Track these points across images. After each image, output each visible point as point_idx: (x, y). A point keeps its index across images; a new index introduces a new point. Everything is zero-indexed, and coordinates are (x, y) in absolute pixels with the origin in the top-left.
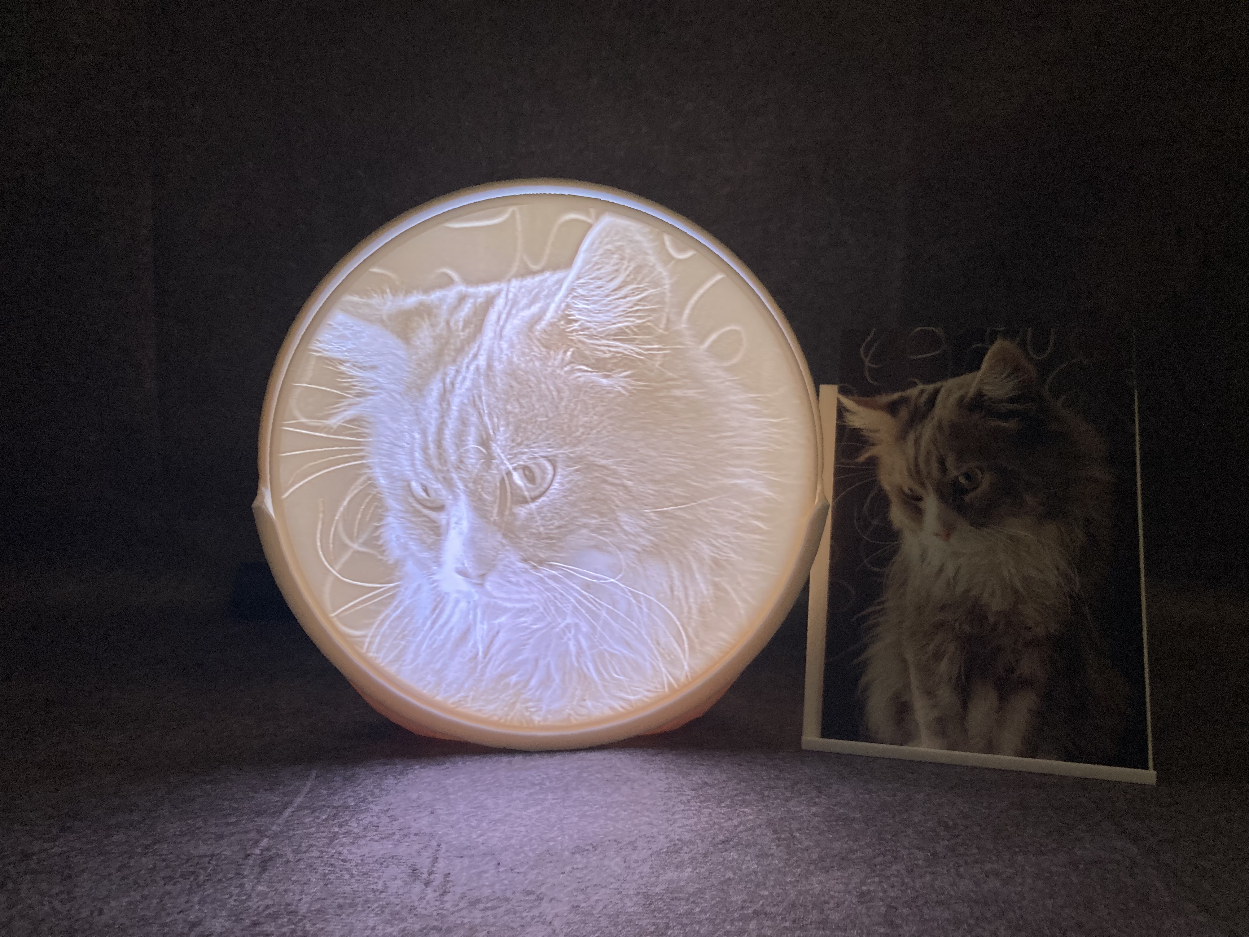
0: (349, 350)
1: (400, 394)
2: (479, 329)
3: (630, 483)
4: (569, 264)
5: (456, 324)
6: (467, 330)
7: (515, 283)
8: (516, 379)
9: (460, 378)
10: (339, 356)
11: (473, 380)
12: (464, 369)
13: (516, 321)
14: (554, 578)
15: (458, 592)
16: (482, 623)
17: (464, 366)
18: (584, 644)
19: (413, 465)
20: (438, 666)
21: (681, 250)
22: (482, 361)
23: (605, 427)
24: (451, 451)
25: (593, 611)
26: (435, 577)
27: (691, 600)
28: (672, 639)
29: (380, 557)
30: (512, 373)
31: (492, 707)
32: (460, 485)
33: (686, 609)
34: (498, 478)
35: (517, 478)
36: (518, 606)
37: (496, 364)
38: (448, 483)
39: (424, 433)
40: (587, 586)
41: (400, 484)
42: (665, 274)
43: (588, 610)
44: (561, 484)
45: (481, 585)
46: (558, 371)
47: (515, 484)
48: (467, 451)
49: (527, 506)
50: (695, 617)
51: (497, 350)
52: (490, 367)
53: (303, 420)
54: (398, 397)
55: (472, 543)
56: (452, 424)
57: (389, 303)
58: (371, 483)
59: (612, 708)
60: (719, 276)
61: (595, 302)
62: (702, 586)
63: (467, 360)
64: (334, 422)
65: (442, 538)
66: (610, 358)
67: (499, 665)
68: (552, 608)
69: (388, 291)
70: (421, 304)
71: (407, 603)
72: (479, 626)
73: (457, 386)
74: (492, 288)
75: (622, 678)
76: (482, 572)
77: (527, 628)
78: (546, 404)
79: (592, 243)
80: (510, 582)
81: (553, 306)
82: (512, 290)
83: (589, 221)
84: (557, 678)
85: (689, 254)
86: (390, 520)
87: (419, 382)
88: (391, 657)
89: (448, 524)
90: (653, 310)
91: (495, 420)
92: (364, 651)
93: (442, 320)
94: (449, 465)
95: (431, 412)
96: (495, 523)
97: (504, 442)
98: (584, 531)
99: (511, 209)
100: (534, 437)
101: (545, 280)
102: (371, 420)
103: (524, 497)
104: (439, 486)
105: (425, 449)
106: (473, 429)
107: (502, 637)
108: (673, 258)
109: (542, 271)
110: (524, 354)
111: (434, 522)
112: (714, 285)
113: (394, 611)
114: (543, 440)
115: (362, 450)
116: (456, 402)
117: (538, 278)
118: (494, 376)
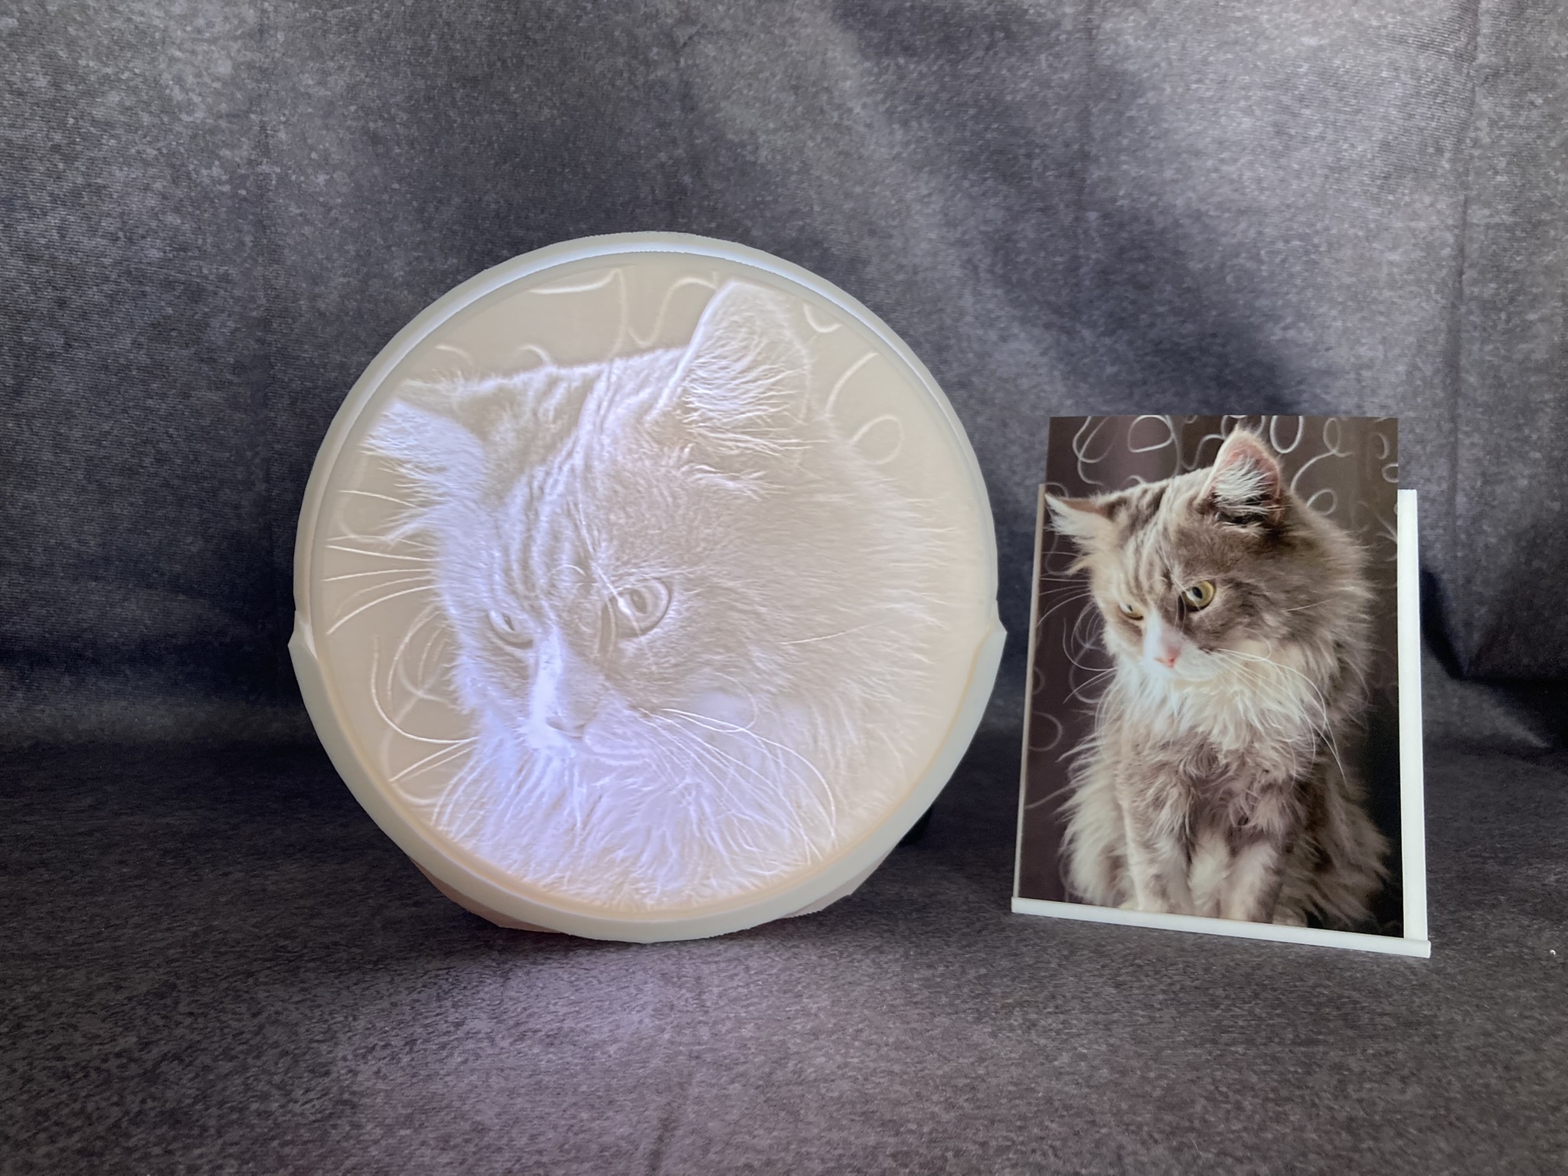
0: (408, 448)
1: (475, 502)
2: (574, 421)
3: (763, 610)
4: (685, 341)
5: (545, 414)
6: (560, 422)
7: (619, 364)
8: (621, 482)
9: (551, 481)
10: (396, 454)
11: (567, 484)
12: (556, 471)
13: (620, 411)
14: (669, 728)
15: (550, 748)
16: (580, 785)
17: (556, 465)
18: (708, 809)
19: (492, 590)
20: (525, 841)
21: (822, 323)
22: (578, 460)
23: (731, 542)
24: (540, 572)
25: (719, 768)
26: (521, 730)
27: (839, 752)
28: (816, 801)
29: (452, 707)
30: (616, 476)
31: (593, 889)
32: (552, 615)
33: (832, 763)
34: (599, 606)
35: (623, 604)
36: (625, 763)
37: (596, 463)
38: (537, 612)
39: (506, 551)
40: (711, 738)
41: (475, 614)
42: (804, 352)
43: (712, 766)
44: (679, 612)
45: (579, 738)
46: (674, 472)
47: (621, 613)
48: (560, 572)
49: (636, 640)
50: (843, 772)
51: (597, 447)
52: (588, 467)
53: (352, 536)
54: (472, 505)
55: (565, 687)
56: (541, 539)
57: (460, 389)
58: (440, 615)
59: (741, 887)
60: (871, 355)
61: (718, 387)
62: (852, 735)
63: (559, 459)
64: (392, 538)
65: (530, 681)
66: (738, 456)
67: (603, 838)
68: (668, 766)
69: (459, 373)
70: (501, 389)
71: (486, 762)
72: (576, 788)
73: (547, 490)
74: (591, 369)
75: (754, 849)
76: (581, 723)
77: (636, 791)
78: (658, 513)
79: (715, 314)
80: (614, 734)
81: (666, 392)
82: (616, 371)
83: (711, 286)
84: (674, 851)
85: (835, 327)
86: (464, 659)
87: (499, 487)
88: (467, 830)
89: (537, 664)
90: (790, 396)
91: (596, 533)
92: (432, 824)
93: (527, 410)
94: (538, 591)
95: (514, 525)
96: (596, 663)
97: (606, 562)
98: (707, 669)
99: (613, 272)
100: (643, 554)
101: (657, 359)
102: (439, 534)
103: (632, 628)
104: (525, 616)
105: (507, 571)
106: (567, 546)
107: (605, 802)
108: (815, 332)
109: (651, 349)
110: (630, 450)
111: (519, 661)
112: (864, 366)
113: (470, 773)
114: (656, 558)
115: (428, 573)
116: (545, 511)
117: (647, 358)
118: (594, 479)
